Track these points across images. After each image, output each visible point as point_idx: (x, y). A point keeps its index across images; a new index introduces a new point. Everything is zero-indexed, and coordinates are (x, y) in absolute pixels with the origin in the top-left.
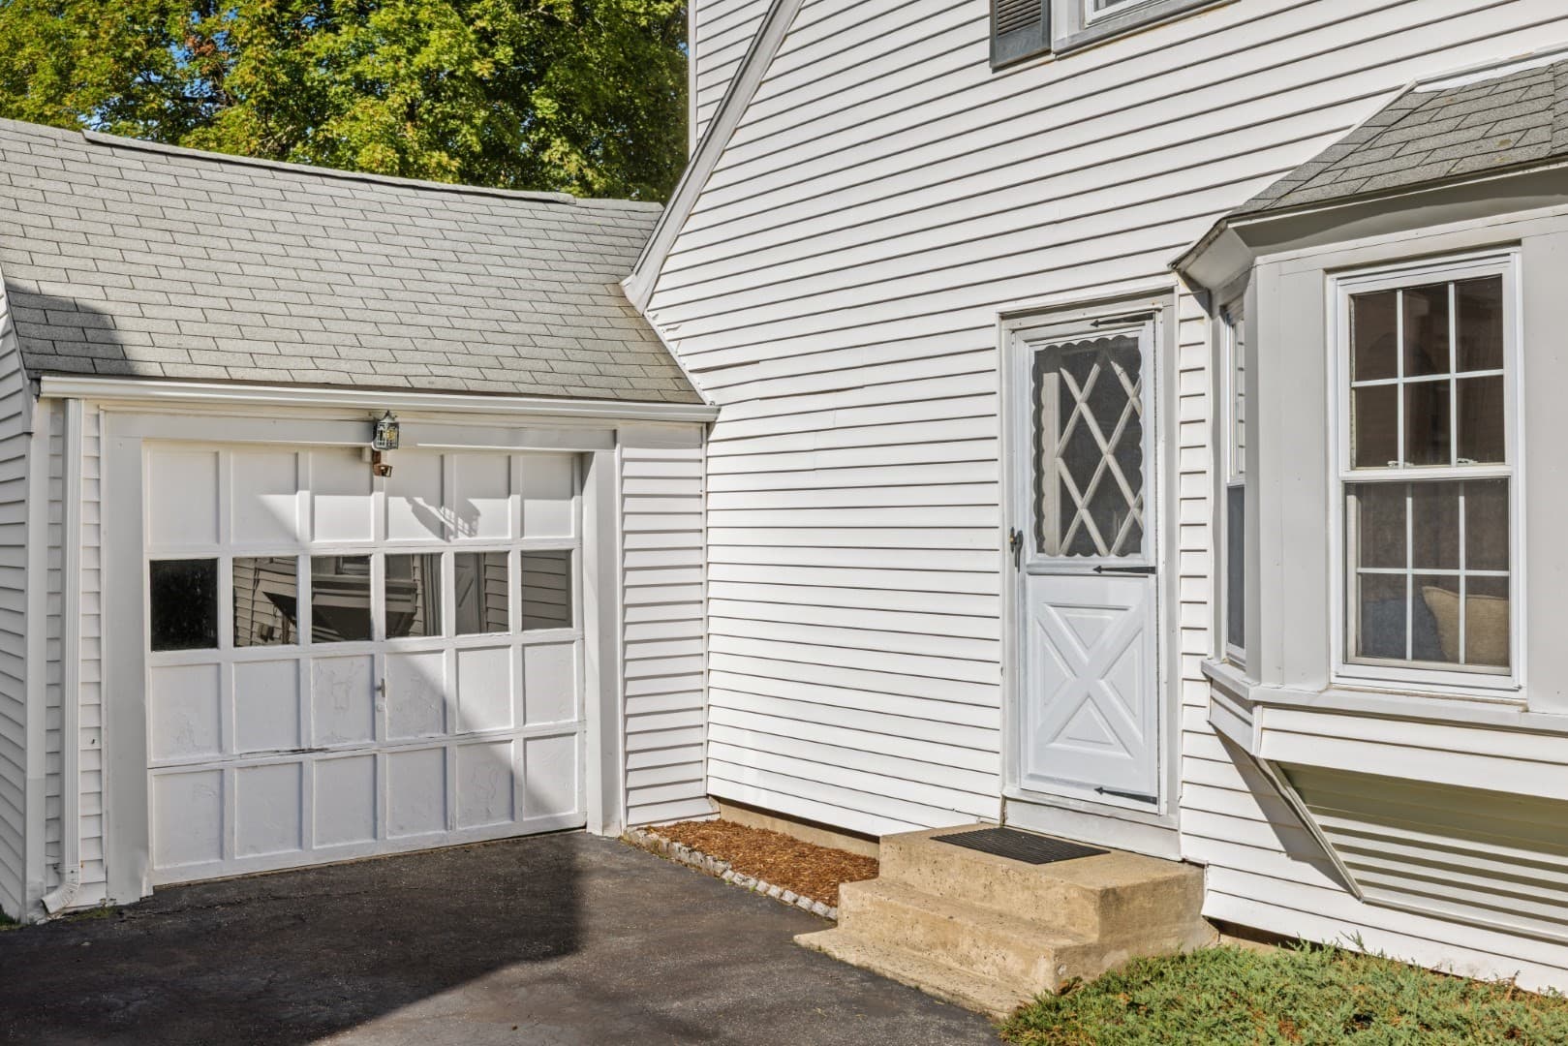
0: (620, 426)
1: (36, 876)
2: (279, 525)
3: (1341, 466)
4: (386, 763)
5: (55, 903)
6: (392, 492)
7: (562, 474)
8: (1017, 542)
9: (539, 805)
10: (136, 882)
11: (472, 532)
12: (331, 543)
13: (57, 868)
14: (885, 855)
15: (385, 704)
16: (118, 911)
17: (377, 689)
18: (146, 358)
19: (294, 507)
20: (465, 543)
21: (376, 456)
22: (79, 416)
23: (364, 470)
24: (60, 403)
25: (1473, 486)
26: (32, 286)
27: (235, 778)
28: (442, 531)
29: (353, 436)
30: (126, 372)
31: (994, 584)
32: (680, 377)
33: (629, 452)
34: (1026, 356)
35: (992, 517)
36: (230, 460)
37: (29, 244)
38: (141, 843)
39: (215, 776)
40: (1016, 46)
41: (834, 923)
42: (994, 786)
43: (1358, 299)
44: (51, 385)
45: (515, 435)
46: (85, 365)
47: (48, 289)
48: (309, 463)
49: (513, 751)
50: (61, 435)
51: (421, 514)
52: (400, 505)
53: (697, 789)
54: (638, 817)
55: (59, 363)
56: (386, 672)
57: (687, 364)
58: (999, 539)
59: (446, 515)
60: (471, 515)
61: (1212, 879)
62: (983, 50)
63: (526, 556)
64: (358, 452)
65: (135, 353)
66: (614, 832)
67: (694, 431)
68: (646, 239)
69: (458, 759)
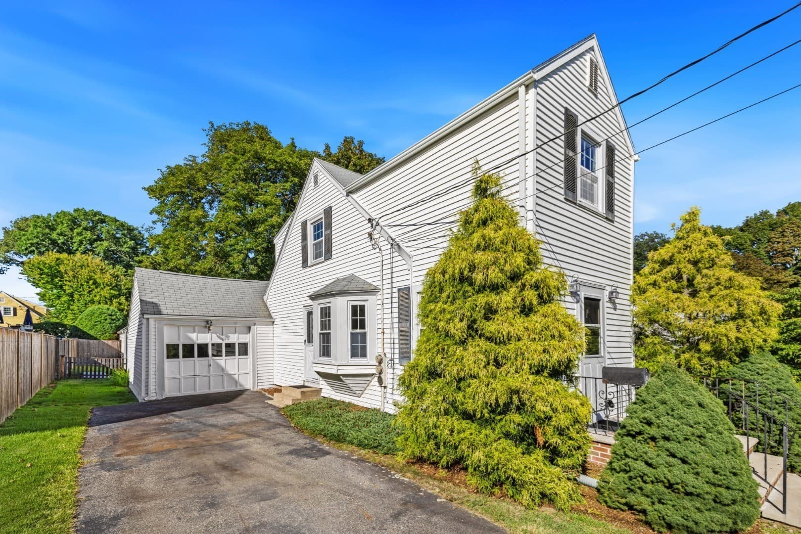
0: (256, 322)
1: (143, 394)
2: (190, 339)
3: (350, 330)
4: (212, 378)
5: (146, 399)
6: (213, 333)
7: (246, 330)
8: (305, 341)
9: (241, 385)
10: (162, 396)
11: (228, 340)
12: (200, 341)
13: (147, 393)
14: (283, 389)
15: (211, 368)
16: (158, 400)
17: (210, 365)
18: (164, 311)
19: (193, 336)
20: (227, 341)
21: (209, 327)
22: (152, 322)
23: (207, 330)
24: (148, 319)
25: (360, 333)
26: (145, 299)
27: (182, 380)
28: (222, 339)
29: (204, 324)
30: (160, 313)
31: (303, 348)
32: (270, 314)
33: (258, 327)
34: (306, 313)
35: (302, 337)
36: (182, 328)
37: (145, 292)
38: (163, 389)
39: (178, 380)
40: (305, 265)
41: (272, 399)
42: (303, 379)
43: (352, 306)
44: (146, 316)
45: (235, 323)
46: (153, 312)
47: (148, 300)
48: (197, 328)
49: (236, 377)
50: (148, 324)
51: (219, 337)
52: (214, 335)
53: (272, 383)
54: (259, 387)
55: (148, 312)
56: (211, 362)
57: (271, 312)
58: (303, 341)
59: (223, 337)
60: (228, 337)
61: (323, 391)
62: (301, 265)
63: (239, 344)
64: (206, 327)
65: (162, 311)
66: (255, 390)
67: (271, 323)
68: (267, 287)
69: (225, 377)
